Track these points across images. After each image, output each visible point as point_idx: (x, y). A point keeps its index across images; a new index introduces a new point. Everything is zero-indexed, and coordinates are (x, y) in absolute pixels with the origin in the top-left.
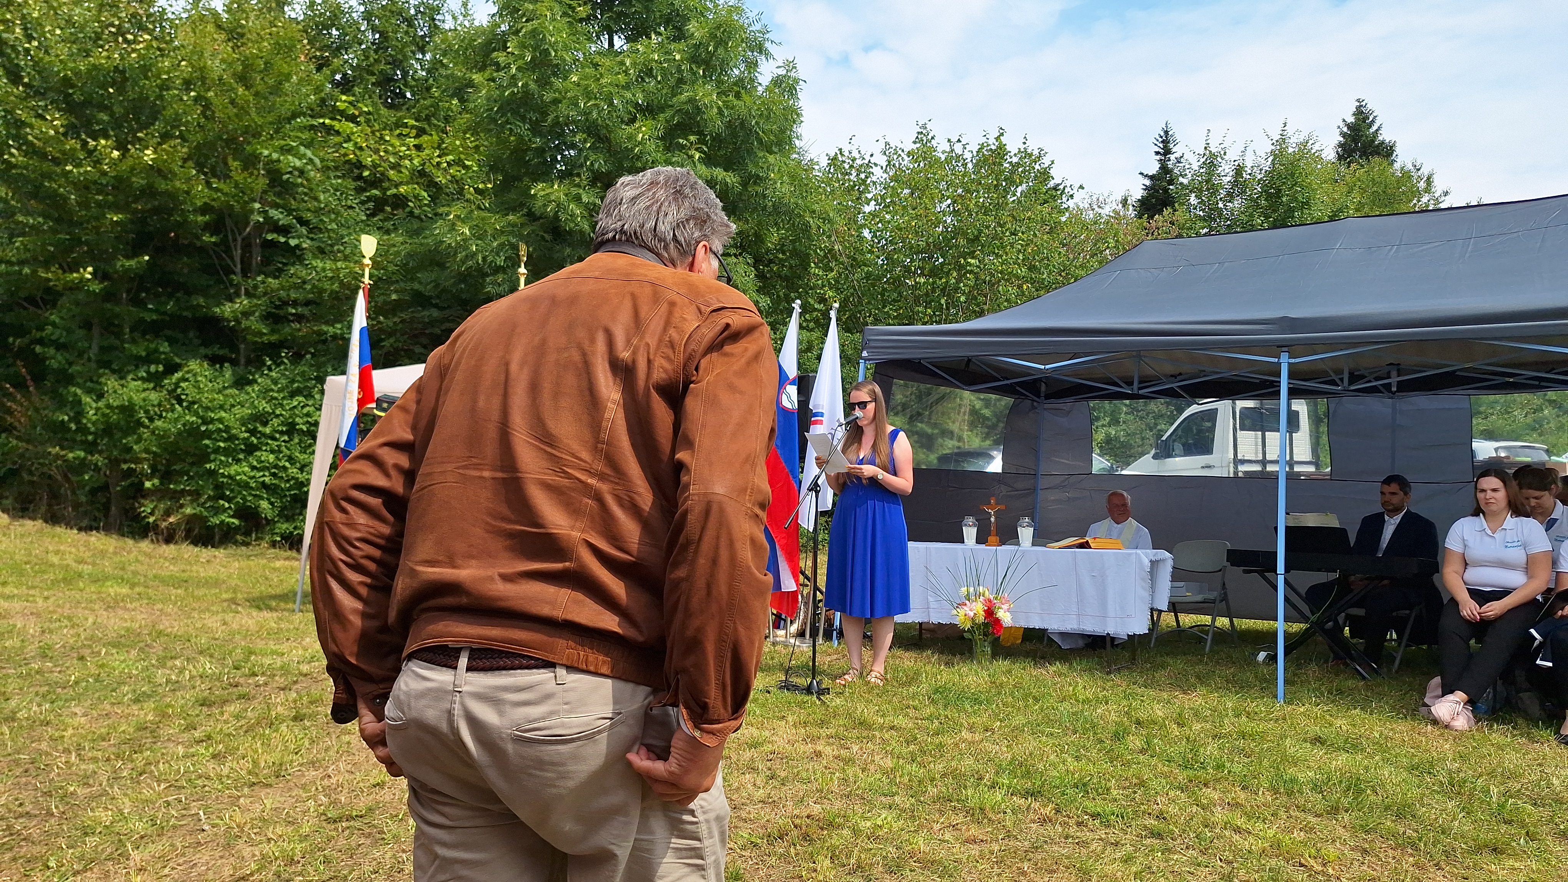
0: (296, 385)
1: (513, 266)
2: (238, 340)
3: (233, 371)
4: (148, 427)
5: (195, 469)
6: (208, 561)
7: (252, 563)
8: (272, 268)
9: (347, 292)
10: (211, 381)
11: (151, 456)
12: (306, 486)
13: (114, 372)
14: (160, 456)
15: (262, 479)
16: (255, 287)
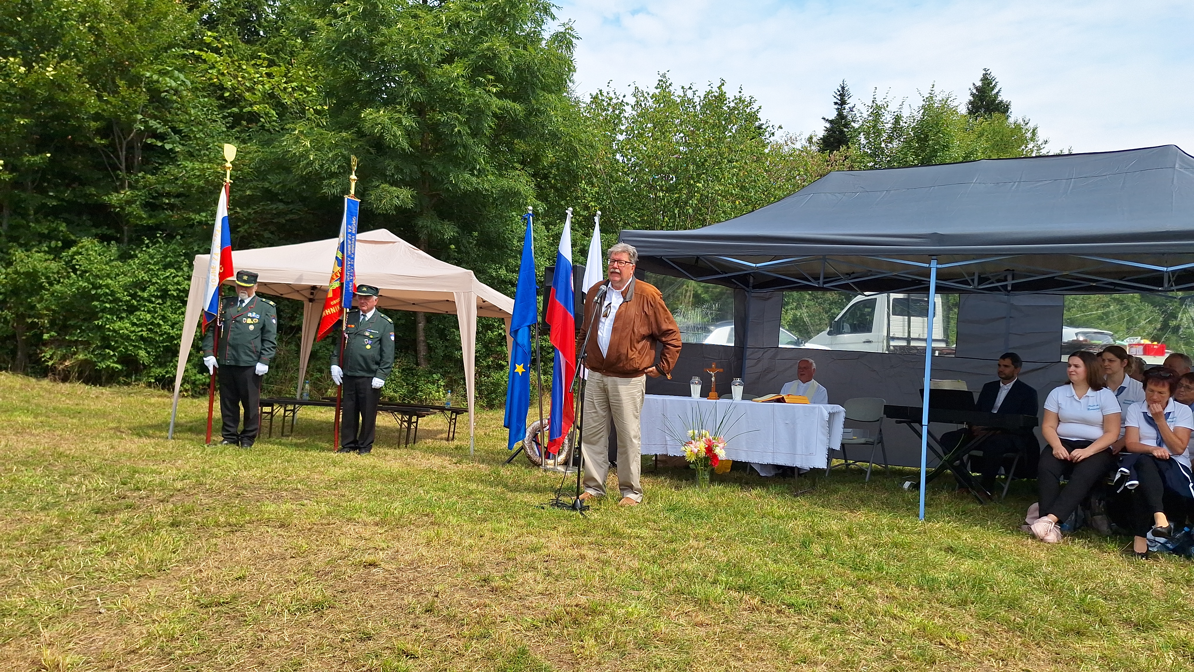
0: (168, 259)
1: (344, 172)
2: (122, 222)
3: (118, 247)
4: (48, 290)
5: (86, 324)
6: (97, 397)
7: (132, 399)
8: (150, 167)
9: (210, 187)
10: (100, 255)
11: (51, 313)
12: (176, 340)
13: (21, 245)
14: (59, 313)
15: (140, 333)
16: (137, 181)
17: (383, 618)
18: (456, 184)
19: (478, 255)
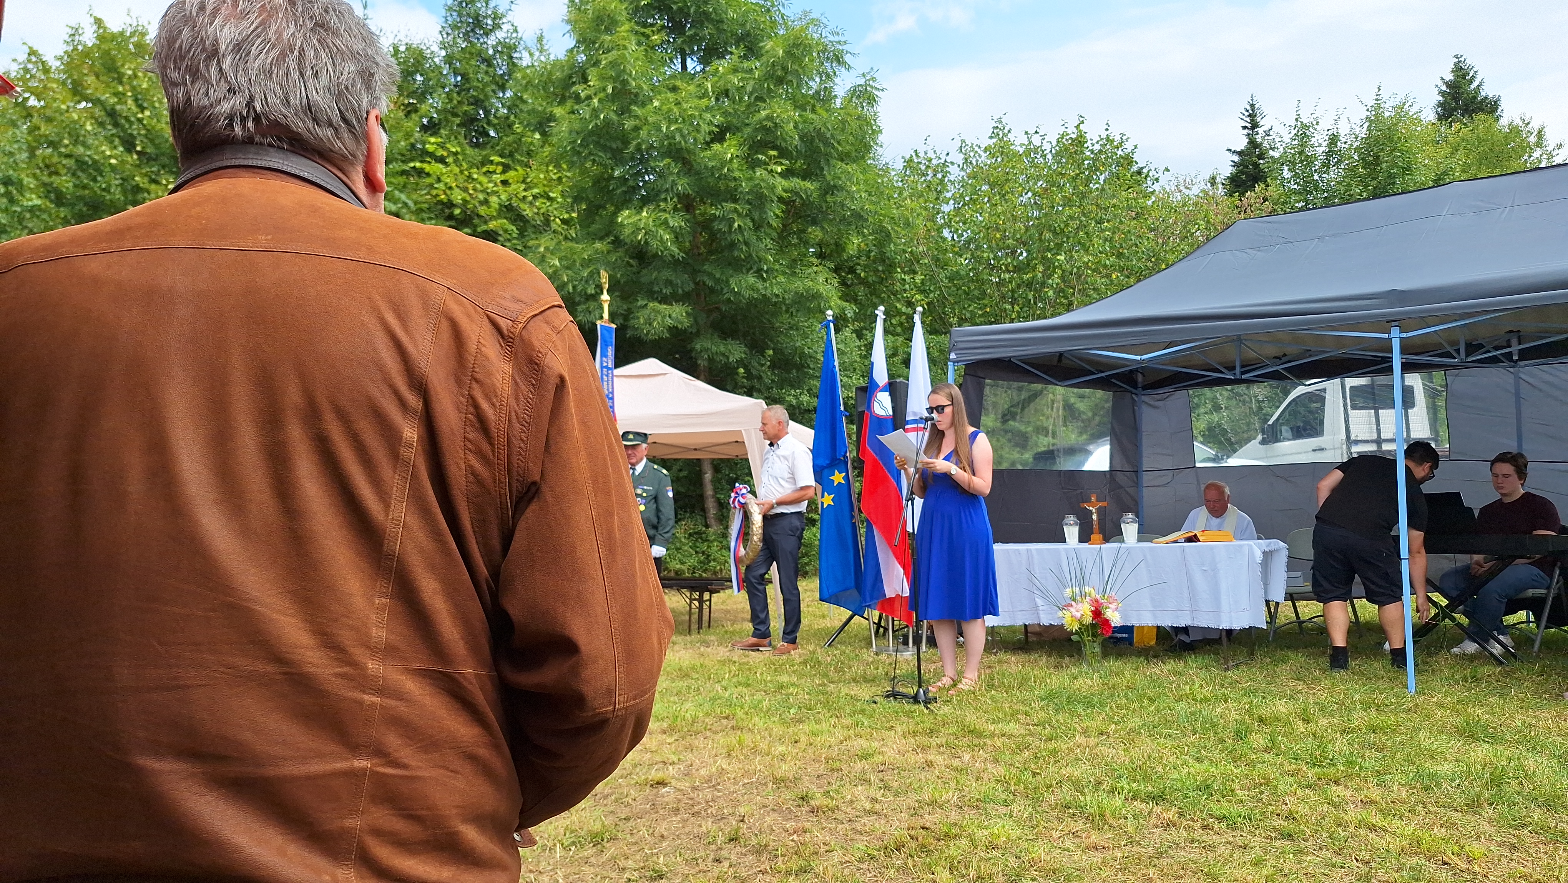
17: (678, 851)
18: (738, 294)
19: (773, 381)
